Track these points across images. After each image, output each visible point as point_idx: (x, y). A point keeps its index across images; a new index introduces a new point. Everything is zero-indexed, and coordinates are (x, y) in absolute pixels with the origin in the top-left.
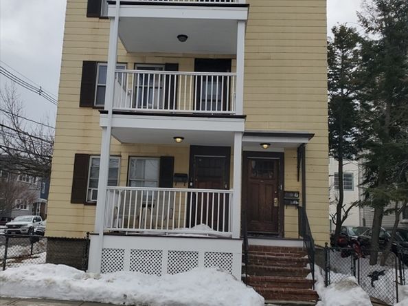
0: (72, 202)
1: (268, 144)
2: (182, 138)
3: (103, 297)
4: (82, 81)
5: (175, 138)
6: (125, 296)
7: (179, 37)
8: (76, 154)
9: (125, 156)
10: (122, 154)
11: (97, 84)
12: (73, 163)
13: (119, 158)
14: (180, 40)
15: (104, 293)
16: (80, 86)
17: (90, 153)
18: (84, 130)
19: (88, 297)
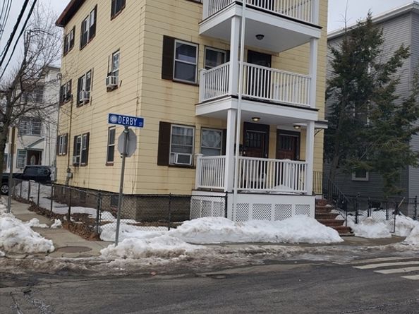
0: (159, 164)
1: (299, 126)
2: (258, 118)
3: (265, 238)
4: (163, 54)
5: (253, 118)
6: (277, 236)
7: (257, 36)
8: (161, 122)
9: (198, 127)
10: (196, 125)
11: (175, 60)
12: (158, 129)
13: (194, 128)
14: (258, 39)
15: (265, 235)
16: (161, 59)
17: (171, 122)
18: (166, 100)
19: (255, 239)
